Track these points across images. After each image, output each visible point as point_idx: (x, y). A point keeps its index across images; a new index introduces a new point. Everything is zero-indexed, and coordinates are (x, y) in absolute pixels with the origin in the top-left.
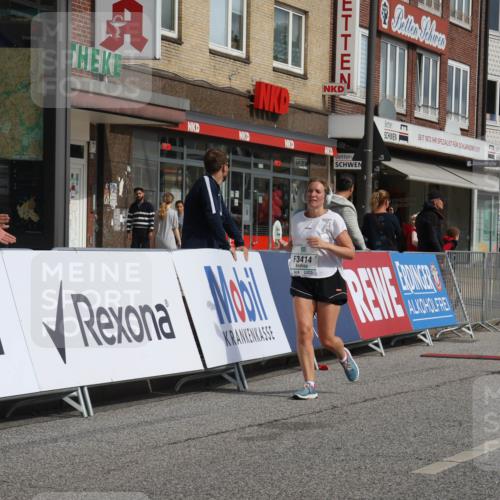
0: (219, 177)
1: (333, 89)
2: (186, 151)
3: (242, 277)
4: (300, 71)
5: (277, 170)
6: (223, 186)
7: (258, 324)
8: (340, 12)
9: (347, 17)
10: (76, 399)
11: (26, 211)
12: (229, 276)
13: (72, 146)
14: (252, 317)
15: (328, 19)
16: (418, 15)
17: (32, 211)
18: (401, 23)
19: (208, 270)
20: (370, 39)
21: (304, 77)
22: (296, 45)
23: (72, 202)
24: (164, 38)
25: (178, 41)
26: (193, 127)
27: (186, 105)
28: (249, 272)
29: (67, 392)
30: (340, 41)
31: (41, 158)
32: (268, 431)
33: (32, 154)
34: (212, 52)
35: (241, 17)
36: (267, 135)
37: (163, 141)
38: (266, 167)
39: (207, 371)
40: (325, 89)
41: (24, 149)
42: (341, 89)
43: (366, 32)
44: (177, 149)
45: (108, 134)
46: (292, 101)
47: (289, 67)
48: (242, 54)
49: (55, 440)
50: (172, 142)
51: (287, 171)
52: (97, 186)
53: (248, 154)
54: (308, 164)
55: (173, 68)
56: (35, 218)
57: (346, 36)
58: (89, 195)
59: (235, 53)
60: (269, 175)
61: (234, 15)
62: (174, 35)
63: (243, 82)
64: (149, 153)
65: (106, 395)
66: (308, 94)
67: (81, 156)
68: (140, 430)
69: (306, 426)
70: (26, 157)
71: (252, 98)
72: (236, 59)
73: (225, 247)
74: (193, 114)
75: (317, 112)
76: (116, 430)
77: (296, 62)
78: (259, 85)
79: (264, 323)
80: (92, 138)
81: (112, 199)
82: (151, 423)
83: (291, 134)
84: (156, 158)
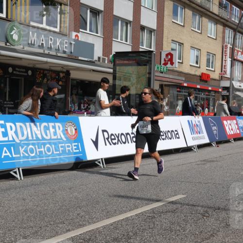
0: (191, 97)
1: (222, 74)
2: (183, 91)
3: (197, 123)
4: (213, 70)
5: (207, 95)
6: (193, 100)
7: (201, 135)
8: (224, 54)
9: (226, 55)
12: (194, 123)
14: (200, 133)
18: (240, 57)
19: (188, 121)
20: (232, 61)
21: (214, 71)
22: (212, 63)
24: (178, 62)
25: (182, 63)
26: (185, 85)
27: (184, 79)
28: (199, 122)
30: (224, 62)
32: (203, 162)
34: (191, 65)
35: (198, 56)
37: (178, 88)
38: (204, 94)
39: (188, 147)
40: (220, 74)
42: (224, 74)
43: (231, 59)
44: (181, 90)
45: (164, 87)
46: (211, 77)
47: (210, 69)
48: (198, 66)
49: (149, 164)
50: (180, 89)
51: (209, 95)
53: (199, 91)
54: (215, 93)
55: (180, 70)
57: (225, 60)
59: (196, 65)
60: (205, 97)
61: (196, 56)
62: (181, 61)
63: (198, 73)
64: (174, 91)
66: (215, 75)
68: (170, 162)
69: (213, 161)
71: (201, 77)
72: (197, 67)
73: (193, 115)
74: (185, 81)
75: (218, 80)
77: (212, 67)
78: (202, 73)
79: (203, 135)
81: (164, 103)
82: (173, 160)
83: (211, 86)
84: (176, 93)
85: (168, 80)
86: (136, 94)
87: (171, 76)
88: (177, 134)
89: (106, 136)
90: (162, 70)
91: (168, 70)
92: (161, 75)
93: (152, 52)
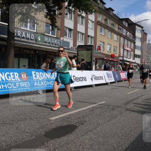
2: (104, 61)
7: (112, 78)
9: (121, 47)
10: (93, 85)
11: (89, 67)
12: (109, 73)
15: (119, 48)
16: (128, 47)
18: (126, 48)
19: (107, 73)
20: (123, 50)
21: (117, 53)
22: (116, 50)
23: (93, 66)
25: (104, 50)
26: (105, 58)
28: (111, 73)
32: (112, 89)
33: (90, 61)
34: (107, 51)
36: (113, 60)
39: (106, 83)
42: (120, 55)
45: (97, 59)
46: (115, 56)
47: (115, 52)
49: (91, 89)
51: (115, 63)
52: (96, 64)
53: (111, 61)
54: (117, 62)
55: (103, 53)
57: (121, 49)
59: (110, 51)
60: (113, 63)
61: (110, 47)
63: (110, 54)
64: (101, 61)
65: (96, 85)
66: (117, 55)
68: (100, 89)
69: (116, 89)
71: (111, 56)
73: (108, 70)
74: (105, 57)
75: (118, 57)
76: (97, 89)
78: (112, 54)
80: (95, 59)
81: (97, 66)
83: (115, 59)
84: (102, 62)
85: (99, 56)
87: (100, 55)
88: (102, 78)
89: (75, 78)
90: (96, 52)
91: (99, 53)
92: (96, 54)
93: (92, 45)
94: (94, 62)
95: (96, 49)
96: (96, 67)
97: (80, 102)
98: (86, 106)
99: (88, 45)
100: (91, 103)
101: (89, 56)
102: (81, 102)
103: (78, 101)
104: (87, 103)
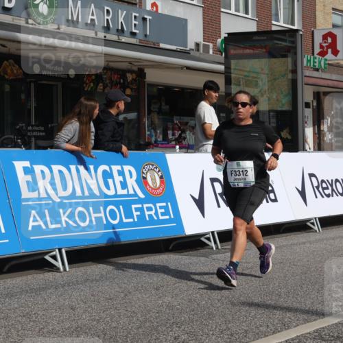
10: (313, 224)
11: (285, 134)
13: (306, 103)
17: (288, 134)
23: (306, 129)
29: (309, 220)
31: (291, 109)
33: (287, 108)
41: (283, 105)
45: (322, 95)
49: (304, 243)
56: (289, 137)
58: (314, 125)
65: (327, 222)
67: (309, 107)
70: (284, 109)
76: (333, 239)
80: (314, 98)
81: (325, 128)
85: (330, 83)
86: (269, 111)
87: (334, 77)
89: (219, 190)
90: (317, 65)
91: (329, 64)
92: (315, 74)
93: (297, 31)
94: (309, 113)
95: (317, 50)
96: (319, 135)
97: (251, 305)
98: (286, 327)
99: (274, 28)
100: (308, 312)
101: (284, 85)
102: (258, 305)
103: (243, 304)
104: (289, 309)
